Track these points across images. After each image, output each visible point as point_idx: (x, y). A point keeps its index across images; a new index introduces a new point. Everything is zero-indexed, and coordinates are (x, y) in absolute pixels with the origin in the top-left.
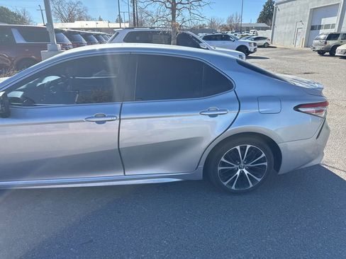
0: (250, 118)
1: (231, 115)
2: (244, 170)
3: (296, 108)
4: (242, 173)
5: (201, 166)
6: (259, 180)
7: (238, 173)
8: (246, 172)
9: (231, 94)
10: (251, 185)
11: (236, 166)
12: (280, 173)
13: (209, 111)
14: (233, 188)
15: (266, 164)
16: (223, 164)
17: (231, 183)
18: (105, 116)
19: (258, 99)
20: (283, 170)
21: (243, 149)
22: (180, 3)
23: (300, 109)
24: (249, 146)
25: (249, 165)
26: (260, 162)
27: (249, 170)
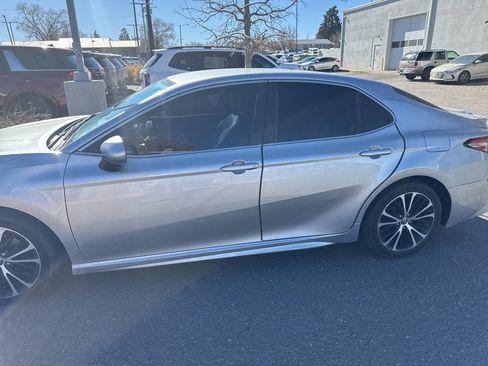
0: (417, 159)
1: (396, 155)
2: (407, 225)
3: (466, 144)
4: (405, 230)
5: (358, 224)
6: (424, 236)
7: (400, 230)
8: (410, 228)
9: (390, 129)
10: (415, 244)
11: (399, 221)
12: (448, 225)
13: (370, 151)
14: (394, 249)
15: (433, 215)
16: (385, 219)
17: (392, 244)
18: (244, 164)
19: (424, 134)
20: (454, 218)
21: (408, 198)
22: (256, 14)
23: (470, 145)
24: (415, 194)
25: (414, 218)
26: (426, 213)
27: (413, 224)
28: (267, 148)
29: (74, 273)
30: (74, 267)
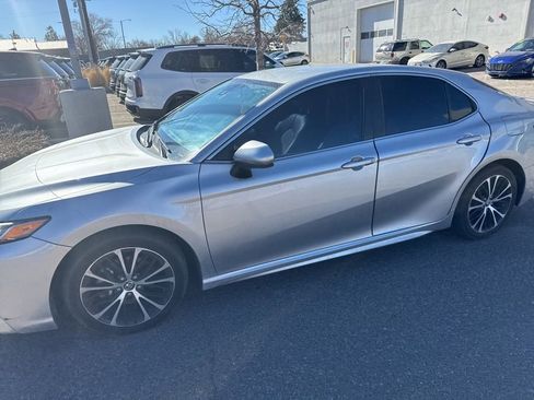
1: (484, 141)
2: (490, 207)
4: (489, 211)
5: (453, 210)
6: (503, 216)
7: (485, 212)
8: (492, 209)
11: (484, 203)
12: (521, 203)
13: (465, 138)
14: (480, 231)
15: (510, 195)
16: (474, 203)
17: (478, 226)
19: (503, 120)
20: (525, 198)
21: (492, 181)
24: (498, 177)
25: (496, 200)
26: (506, 193)
27: (494, 205)
28: (380, 142)
29: (204, 288)
30: (205, 281)
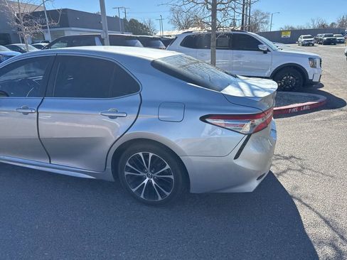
0: (148, 124)
3: (203, 119)
5: (109, 167)
6: (167, 194)
7: (146, 182)
9: (136, 97)
10: (160, 198)
11: (142, 174)
13: (110, 112)
14: (142, 196)
15: (172, 177)
17: (139, 192)
18: (28, 108)
21: (147, 156)
23: (207, 120)
24: (151, 155)
25: (156, 175)
